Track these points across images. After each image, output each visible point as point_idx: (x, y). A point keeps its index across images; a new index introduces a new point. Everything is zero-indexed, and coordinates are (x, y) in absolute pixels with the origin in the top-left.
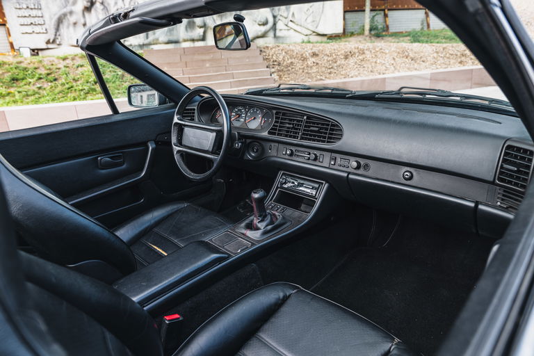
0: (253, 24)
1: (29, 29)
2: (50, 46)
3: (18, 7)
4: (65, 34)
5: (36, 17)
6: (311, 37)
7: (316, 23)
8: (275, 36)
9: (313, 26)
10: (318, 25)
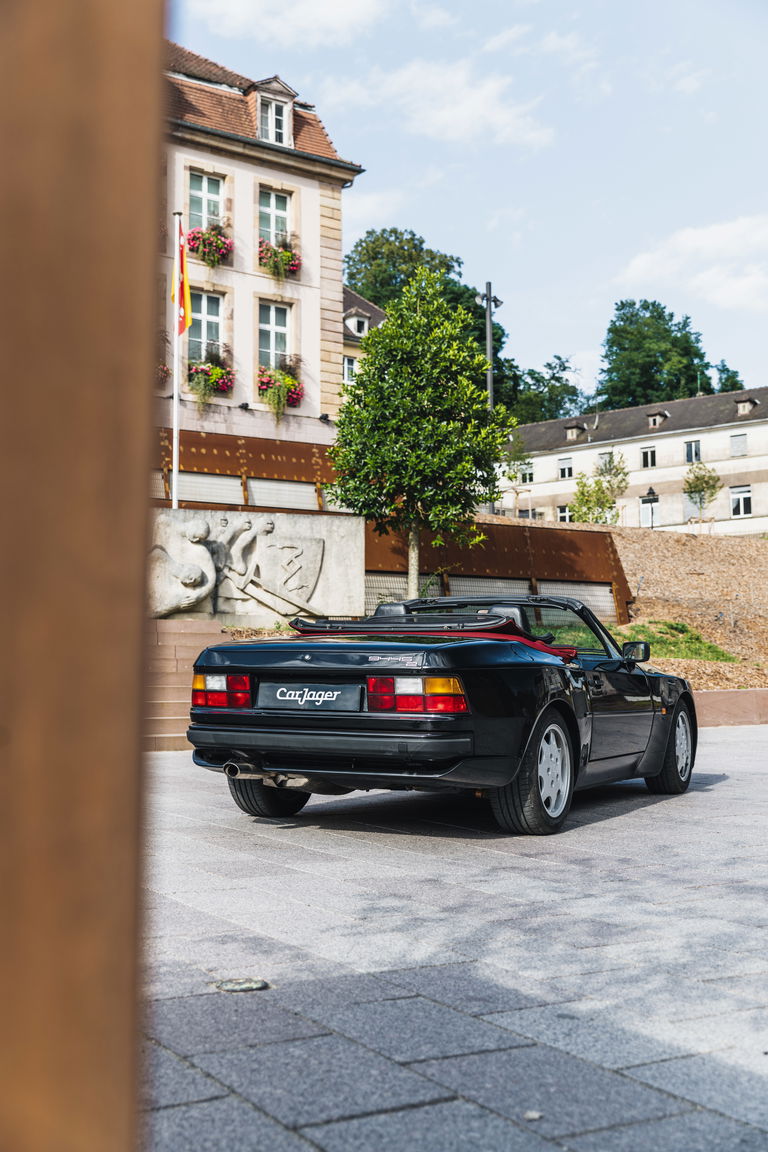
0: (174, 583)
7: (307, 592)
8: (216, 612)
9: (300, 596)
10: (311, 595)
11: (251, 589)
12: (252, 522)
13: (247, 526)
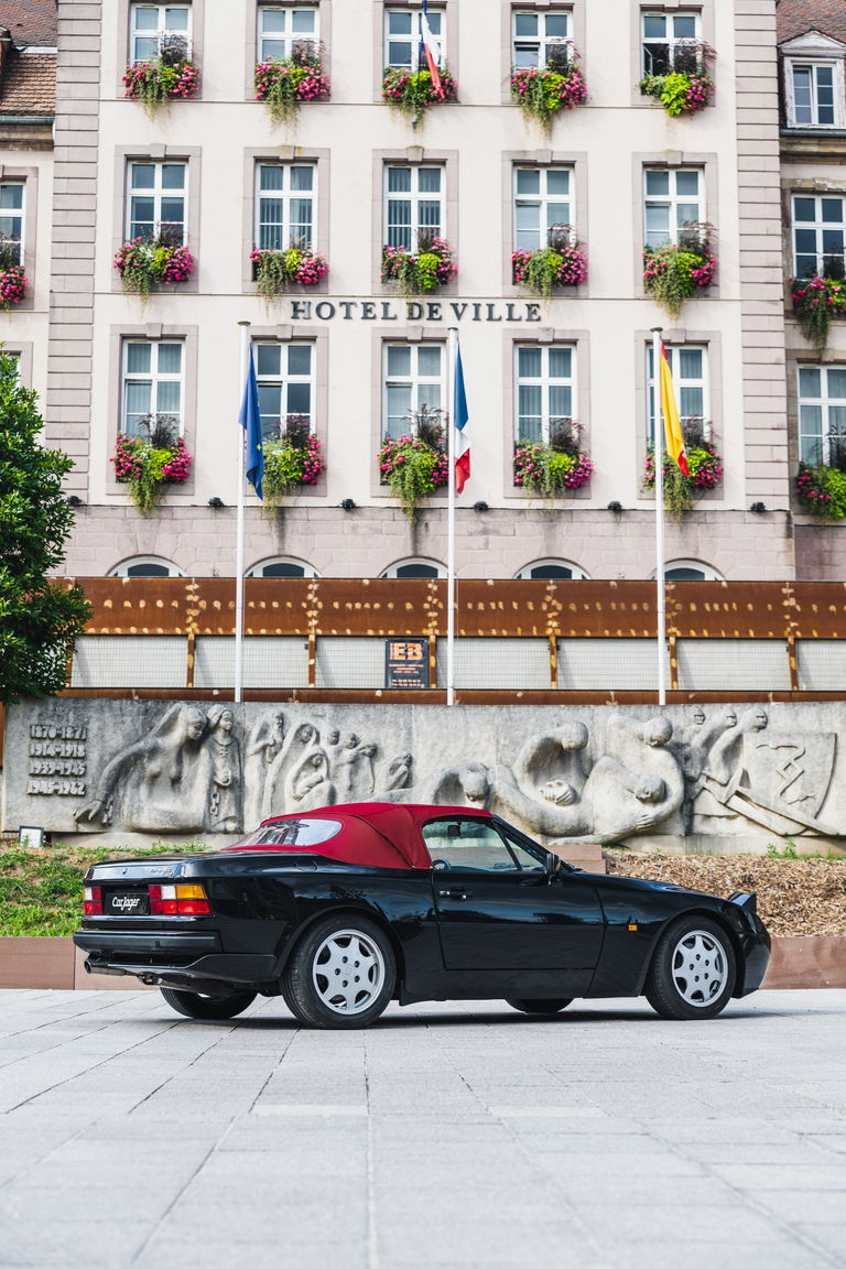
0: (625, 799)
1: (46, 786)
2: (83, 828)
3: (39, 735)
4: (127, 800)
5: (71, 757)
6: (797, 841)
7: (813, 805)
8: (689, 832)
9: (804, 811)
10: (821, 808)
11: (736, 803)
12: (738, 716)
13: (730, 722)
